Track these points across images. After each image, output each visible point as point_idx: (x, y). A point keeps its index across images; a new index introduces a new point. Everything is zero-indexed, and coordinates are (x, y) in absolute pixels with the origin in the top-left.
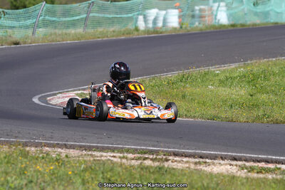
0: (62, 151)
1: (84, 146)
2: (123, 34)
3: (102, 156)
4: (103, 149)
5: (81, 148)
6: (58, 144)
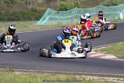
0: (90, 77)
1: (100, 75)
2: (114, 21)
4: (109, 76)
6: (88, 74)
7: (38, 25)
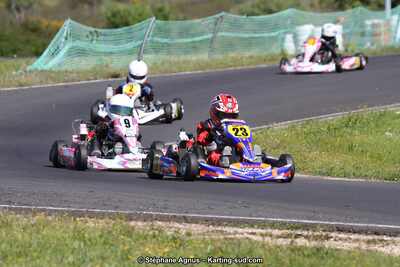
0: (181, 226)
1: (211, 219)
2: (265, 61)
3: (236, 233)
4: (237, 223)
5: (207, 221)
6: (175, 217)
7: (36, 70)
